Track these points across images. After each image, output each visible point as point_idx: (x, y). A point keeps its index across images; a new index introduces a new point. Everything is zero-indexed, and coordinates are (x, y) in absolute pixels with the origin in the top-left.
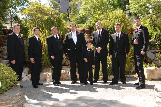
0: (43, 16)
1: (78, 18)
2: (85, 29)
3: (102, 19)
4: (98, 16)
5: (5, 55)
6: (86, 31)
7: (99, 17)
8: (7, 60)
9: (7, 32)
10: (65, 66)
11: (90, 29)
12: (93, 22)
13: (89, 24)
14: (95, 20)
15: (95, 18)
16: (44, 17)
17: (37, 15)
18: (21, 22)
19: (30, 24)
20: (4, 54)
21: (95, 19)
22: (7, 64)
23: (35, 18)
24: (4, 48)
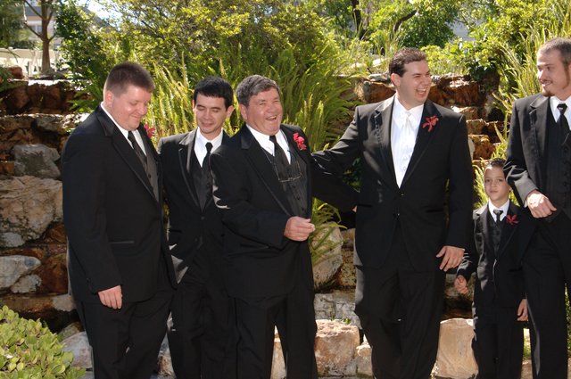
0: (220, 15)
1: (406, 10)
2: (447, 81)
3: (547, 25)
4: (527, 9)
5: (12, 225)
6: (452, 92)
7: (531, 14)
8: (23, 258)
9: (22, 99)
10: (337, 293)
11: (480, 82)
12: (493, 41)
13: (474, 51)
14: (506, 28)
15: (508, 18)
16: (224, 19)
17: (184, 9)
18: (99, 48)
19: (147, 57)
20: (8, 222)
21: (506, 21)
22: (23, 276)
23: (174, 25)
24: (6, 192)
